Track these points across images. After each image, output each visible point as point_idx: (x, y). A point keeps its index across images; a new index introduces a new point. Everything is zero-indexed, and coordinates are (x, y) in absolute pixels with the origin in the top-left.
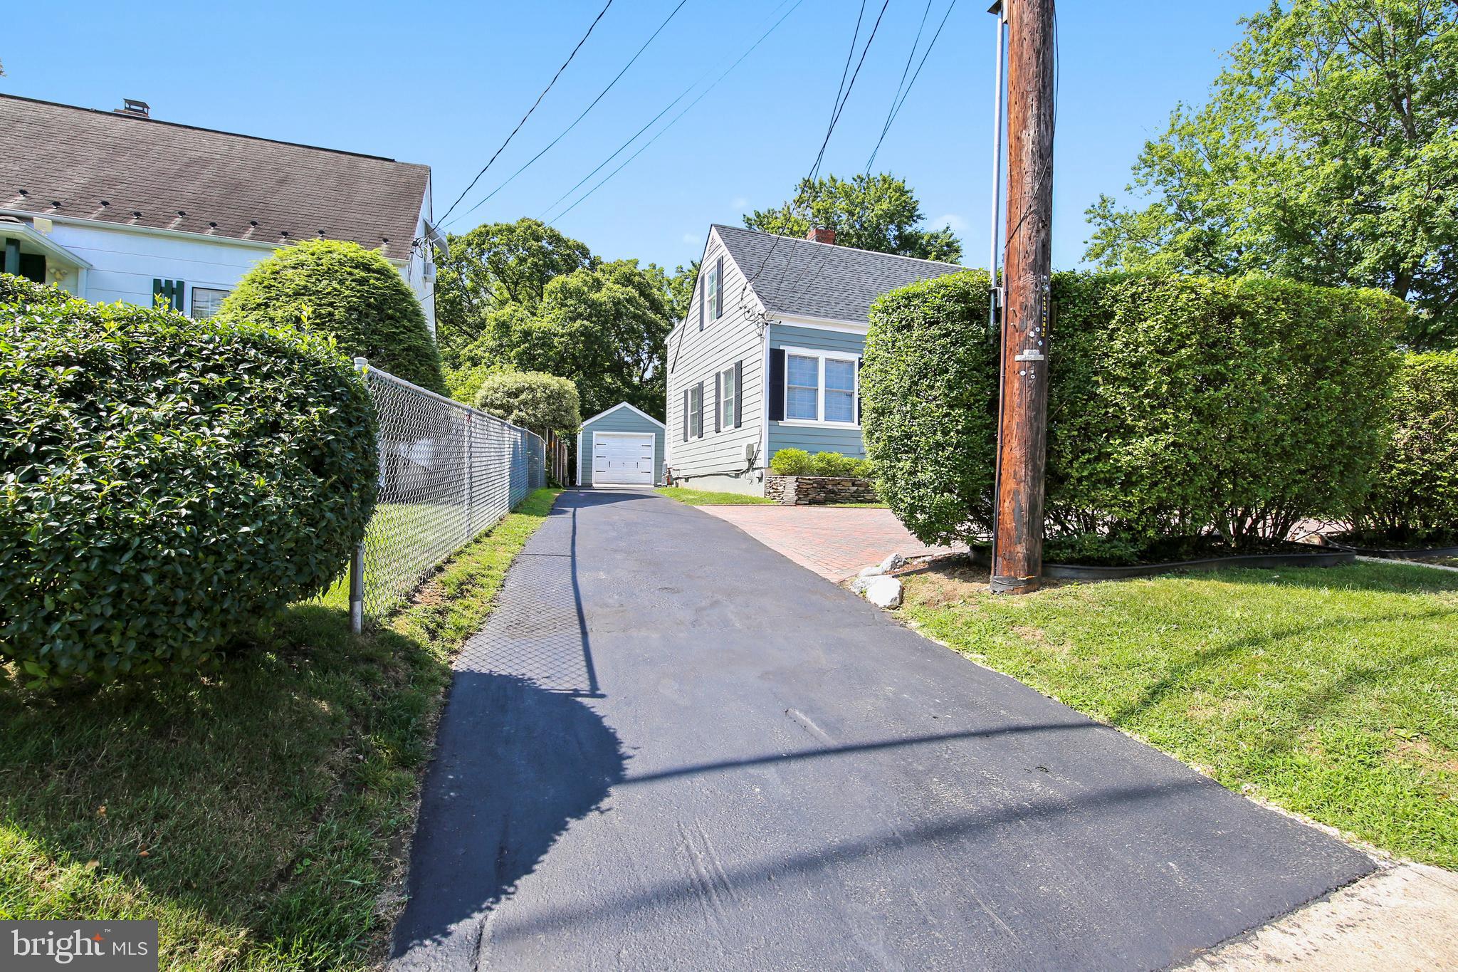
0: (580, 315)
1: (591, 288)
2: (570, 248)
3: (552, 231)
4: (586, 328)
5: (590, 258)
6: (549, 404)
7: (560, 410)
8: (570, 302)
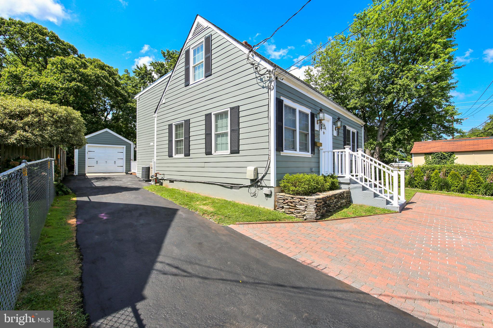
0: (74, 79)
1: (81, 67)
2: (65, 46)
3: (52, 33)
4: (79, 87)
5: (78, 54)
6: (57, 127)
7: (68, 133)
8: (66, 70)
